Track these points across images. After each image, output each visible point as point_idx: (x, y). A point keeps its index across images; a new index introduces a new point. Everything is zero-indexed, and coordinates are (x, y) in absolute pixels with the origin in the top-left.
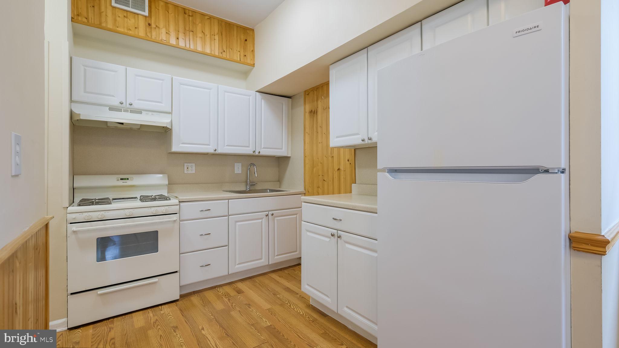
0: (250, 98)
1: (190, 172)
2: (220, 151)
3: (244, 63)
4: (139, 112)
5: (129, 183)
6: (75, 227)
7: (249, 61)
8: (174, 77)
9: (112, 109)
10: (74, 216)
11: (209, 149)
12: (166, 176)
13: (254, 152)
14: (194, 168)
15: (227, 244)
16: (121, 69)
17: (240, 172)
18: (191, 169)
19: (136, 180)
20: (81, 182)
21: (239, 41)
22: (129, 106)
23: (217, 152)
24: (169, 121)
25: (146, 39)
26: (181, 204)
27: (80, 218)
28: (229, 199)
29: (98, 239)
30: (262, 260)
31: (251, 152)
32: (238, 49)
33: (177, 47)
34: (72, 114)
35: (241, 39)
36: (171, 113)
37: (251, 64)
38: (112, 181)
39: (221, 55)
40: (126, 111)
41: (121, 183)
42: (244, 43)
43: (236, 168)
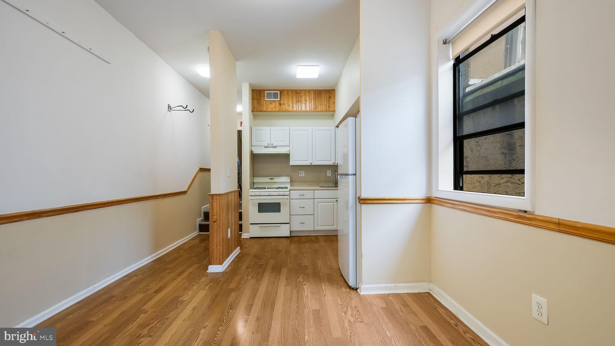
0: (332, 132)
1: (302, 175)
2: (313, 164)
3: (329, 111)
4: (275, 147)
5: (273, 181)
6: (251, 198)
7: (331, 109)
8: (290, 128)
9: (266, 147)
10: (251, 193)
11: (308, 163)
12: (290, 177)
13: (334, 163)
14: (304, 173)
15: (313, 214)
16: (268, 128)
17: (330, 175)
18: (302, 174)
19: (277, 180)
20: (256, 180)
21: (325, 98)
22: (271, 145)
23: (312, 164)
24: (289, 149)
25: (279, 111)
26: (291, 191)
27: (253, 194)
28: (314, 190)
29: (259, 203)
30: (334, 226)
31: (332, 164)
32: (325, 104)
33: (292, 111)
34: (252, 152)
35: (327, 98)
36: (289, 146)
37: (334, 111)
38: (267, 180)
39: (315, 110)
40: (271, 147)
41: (270, 181)
42: (329, 99)
43: (328, 173)
